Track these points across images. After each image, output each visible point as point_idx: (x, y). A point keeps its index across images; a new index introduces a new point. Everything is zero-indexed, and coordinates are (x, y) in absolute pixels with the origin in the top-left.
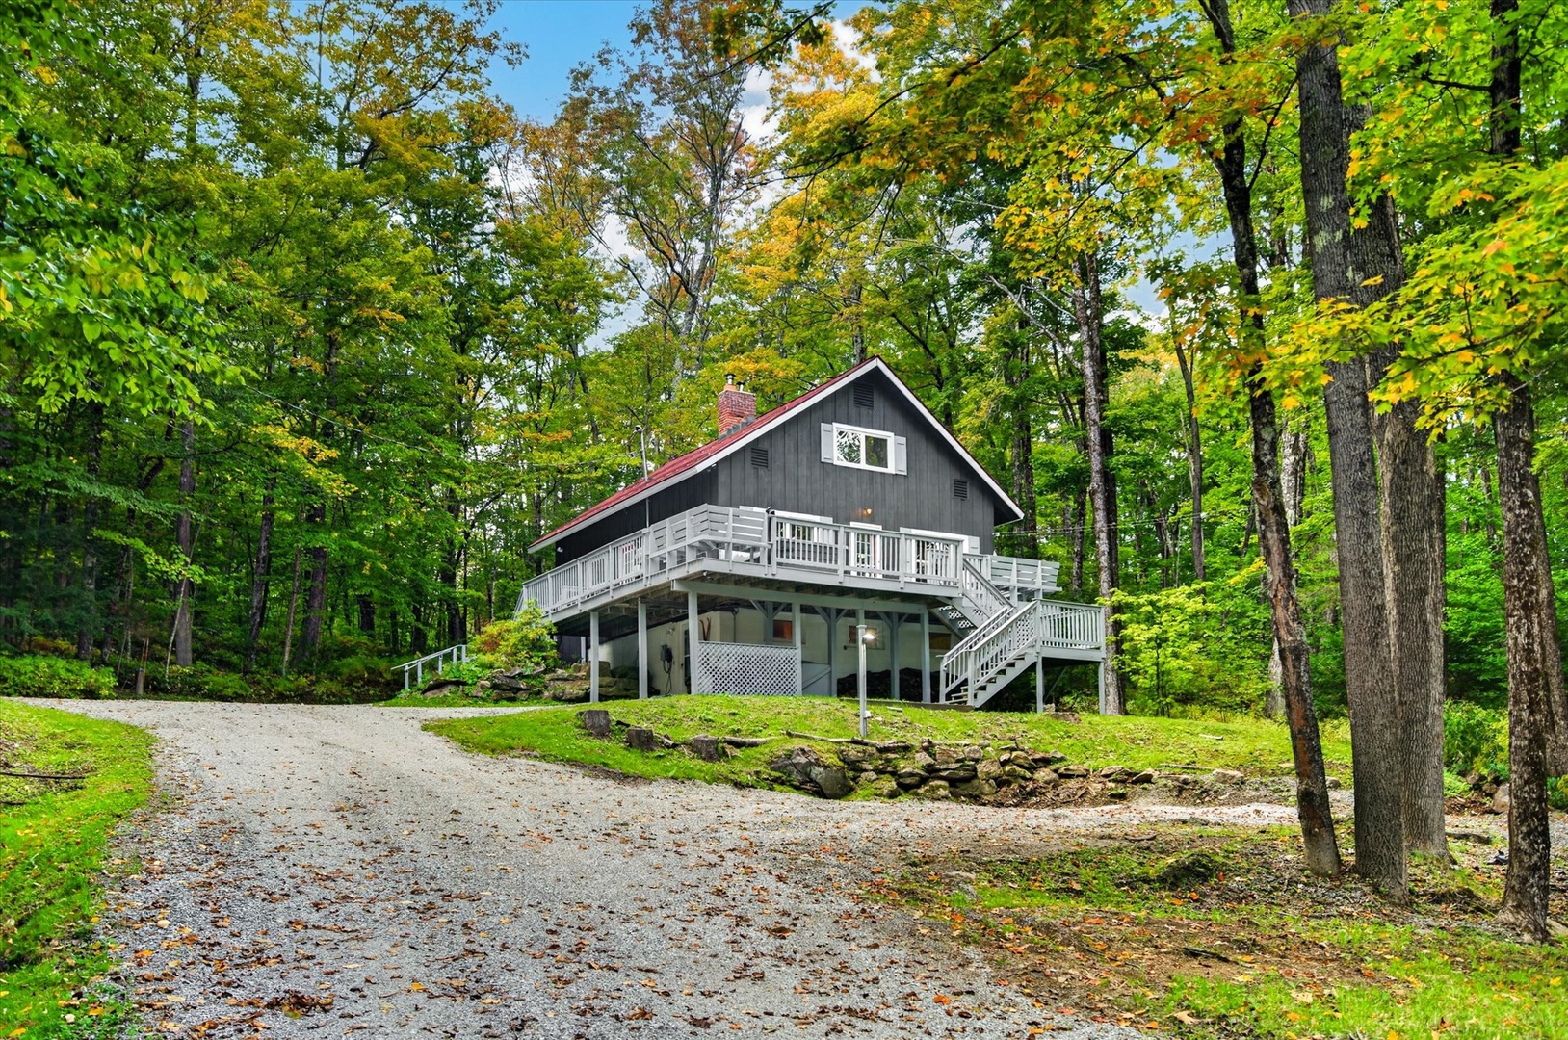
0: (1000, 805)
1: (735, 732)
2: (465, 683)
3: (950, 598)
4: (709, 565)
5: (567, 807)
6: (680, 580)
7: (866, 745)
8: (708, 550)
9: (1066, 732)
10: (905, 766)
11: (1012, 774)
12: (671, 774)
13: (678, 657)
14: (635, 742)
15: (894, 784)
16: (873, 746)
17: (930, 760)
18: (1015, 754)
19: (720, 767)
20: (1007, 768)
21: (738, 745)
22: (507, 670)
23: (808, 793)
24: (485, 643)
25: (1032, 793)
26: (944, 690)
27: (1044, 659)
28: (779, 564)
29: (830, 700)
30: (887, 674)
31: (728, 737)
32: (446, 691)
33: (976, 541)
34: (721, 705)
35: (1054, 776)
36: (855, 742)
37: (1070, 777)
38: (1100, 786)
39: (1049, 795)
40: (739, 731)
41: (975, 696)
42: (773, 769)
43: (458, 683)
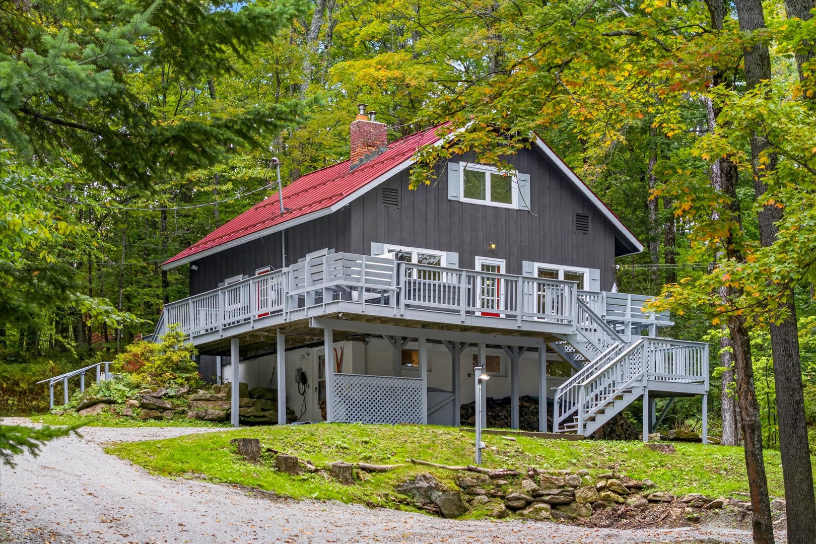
0: (593, 525)
1: (367, 459)
2: (114, 402)
3: (565, 335)
4: (343, 307)
5: (253, 523)
6: (317, 318)
7: (479, 472)
8: (342, 293)
9: (660, 462)
10: (512, 492)
11: (607, 498)
12: (314, 495)
13: (313, 382)
14: (283, 467)
15: (503, 506)
16: (485, 473)
17: (535, 486)
18: (610, 481)
19: (354, 489)
20: (603, 494)
21: (370, 471)
22: (154, 390)
23: (429, 512)
24: (129, 362)
25: (623, 516)
26: (557, 420)
27: (650, 392)
28: (407, 306)
29: (451, 430)
30: (507, 401)
31: (362, 463)
32: (99, 409)
33: (597, 273)
34: (355, 434)
35: (644, 501)
36: (470, 470)
37: (656, 502)
38: (679, 511)
39: (637, 518)
40: (370, 458)
41: (585, 426)
42: (400, 492)
43: (109, 402)
